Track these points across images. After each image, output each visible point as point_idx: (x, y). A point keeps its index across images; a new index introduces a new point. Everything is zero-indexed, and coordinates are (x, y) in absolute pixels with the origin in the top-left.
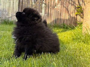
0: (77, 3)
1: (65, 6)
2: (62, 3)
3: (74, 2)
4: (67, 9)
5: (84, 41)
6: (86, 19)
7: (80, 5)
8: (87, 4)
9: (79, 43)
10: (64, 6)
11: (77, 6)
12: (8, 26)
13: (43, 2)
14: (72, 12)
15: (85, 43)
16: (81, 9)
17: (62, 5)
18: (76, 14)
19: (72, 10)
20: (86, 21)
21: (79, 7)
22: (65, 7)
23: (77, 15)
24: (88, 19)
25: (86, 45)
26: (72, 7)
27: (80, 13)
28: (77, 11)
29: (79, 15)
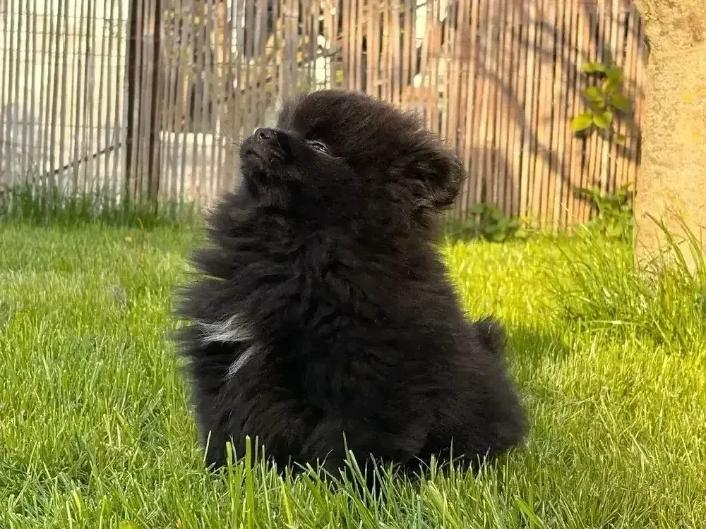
0: (583, 39)
1: (489, 63)
2: (466, 43)
3: (562, 37)
4: (510, 92)
5: (650, 331)
6: (662, 156)
7: (606, 55)
8: (665, 42)
9: (614, 348)
10: (479, 65)
11: (581, 66)
12: (54, 232)
13: (321, 40)
14: (545, 110)
15: (659, 340)
16: (618, 83)
17: (464, 59)
18: (576, 126)
19: (545, 94)
20: (659, 174)
21: (600, 68)
22: (495, 78)
23: (582, 135)
24: (675, 157)
25: (667, 361)
26: (546, 70)
27: (609, 115)
28: (588, 103)
29: (601, 133)
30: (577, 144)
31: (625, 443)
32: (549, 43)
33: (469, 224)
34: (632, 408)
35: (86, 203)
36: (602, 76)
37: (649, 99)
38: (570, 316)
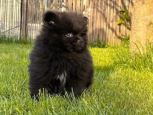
0: (120, 4)
1: (99, 9)
2: (94, 4)
3: (115, 3)
4: (104, 15)
5: (133, 67)
6: (136, 29)
7: (125, 7)
8: (136, 4)
9: (125, 70)
10: (97, 9)
11: (119, 9)
12: (5, 45)
13: (63, 4)
14: (111, 19)
15: (135, 69)
16: (127, 13)
17: (94, 8)
18: (118, 23)
19: (112, 16)
20: (135, 33)
21: (124, 10)
22: (101, 12)
23: (120, 25)
24: (139, 29)
25: (136, 73)
26: (112, 10)
27: (125, 20)
28: (121, 18)
29: (124, 24)
30: (118, 27)
31: (126, 90)
32: (113, 5)
33: (95, 44)
34: (128, 83)
35: (11, 39)
36: (124, 12)
37: (133, 16)
38: (115, 63)
